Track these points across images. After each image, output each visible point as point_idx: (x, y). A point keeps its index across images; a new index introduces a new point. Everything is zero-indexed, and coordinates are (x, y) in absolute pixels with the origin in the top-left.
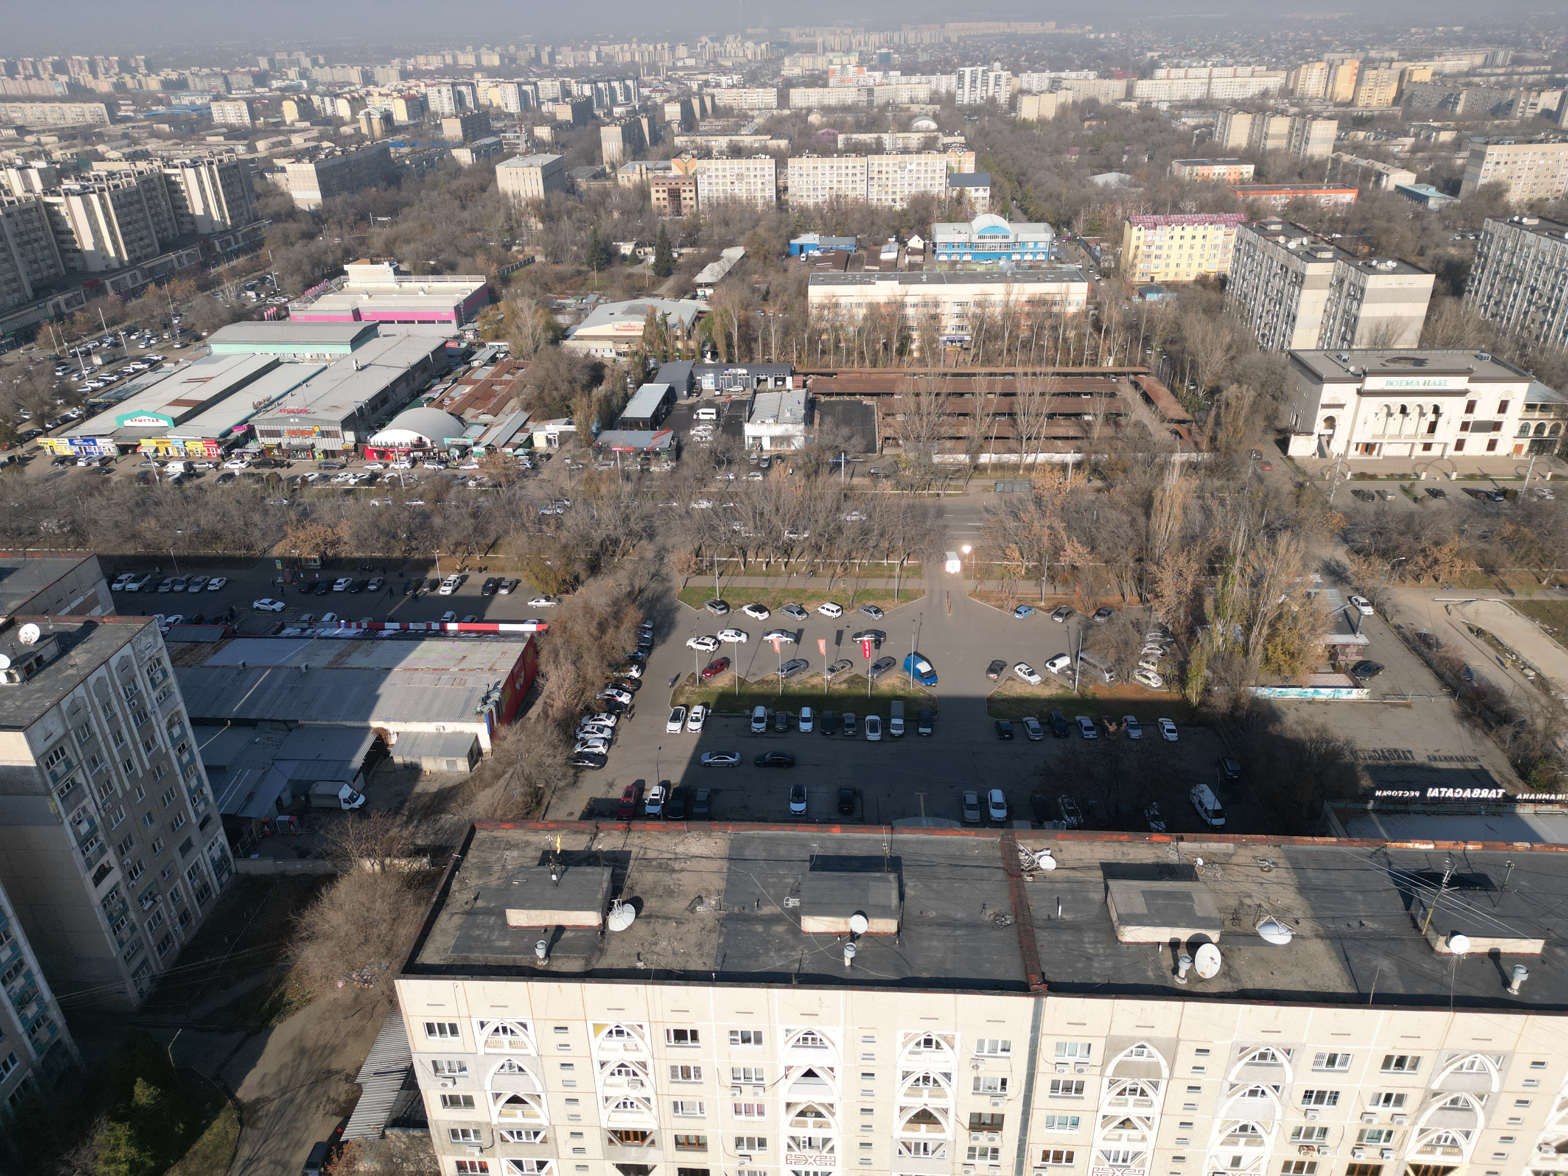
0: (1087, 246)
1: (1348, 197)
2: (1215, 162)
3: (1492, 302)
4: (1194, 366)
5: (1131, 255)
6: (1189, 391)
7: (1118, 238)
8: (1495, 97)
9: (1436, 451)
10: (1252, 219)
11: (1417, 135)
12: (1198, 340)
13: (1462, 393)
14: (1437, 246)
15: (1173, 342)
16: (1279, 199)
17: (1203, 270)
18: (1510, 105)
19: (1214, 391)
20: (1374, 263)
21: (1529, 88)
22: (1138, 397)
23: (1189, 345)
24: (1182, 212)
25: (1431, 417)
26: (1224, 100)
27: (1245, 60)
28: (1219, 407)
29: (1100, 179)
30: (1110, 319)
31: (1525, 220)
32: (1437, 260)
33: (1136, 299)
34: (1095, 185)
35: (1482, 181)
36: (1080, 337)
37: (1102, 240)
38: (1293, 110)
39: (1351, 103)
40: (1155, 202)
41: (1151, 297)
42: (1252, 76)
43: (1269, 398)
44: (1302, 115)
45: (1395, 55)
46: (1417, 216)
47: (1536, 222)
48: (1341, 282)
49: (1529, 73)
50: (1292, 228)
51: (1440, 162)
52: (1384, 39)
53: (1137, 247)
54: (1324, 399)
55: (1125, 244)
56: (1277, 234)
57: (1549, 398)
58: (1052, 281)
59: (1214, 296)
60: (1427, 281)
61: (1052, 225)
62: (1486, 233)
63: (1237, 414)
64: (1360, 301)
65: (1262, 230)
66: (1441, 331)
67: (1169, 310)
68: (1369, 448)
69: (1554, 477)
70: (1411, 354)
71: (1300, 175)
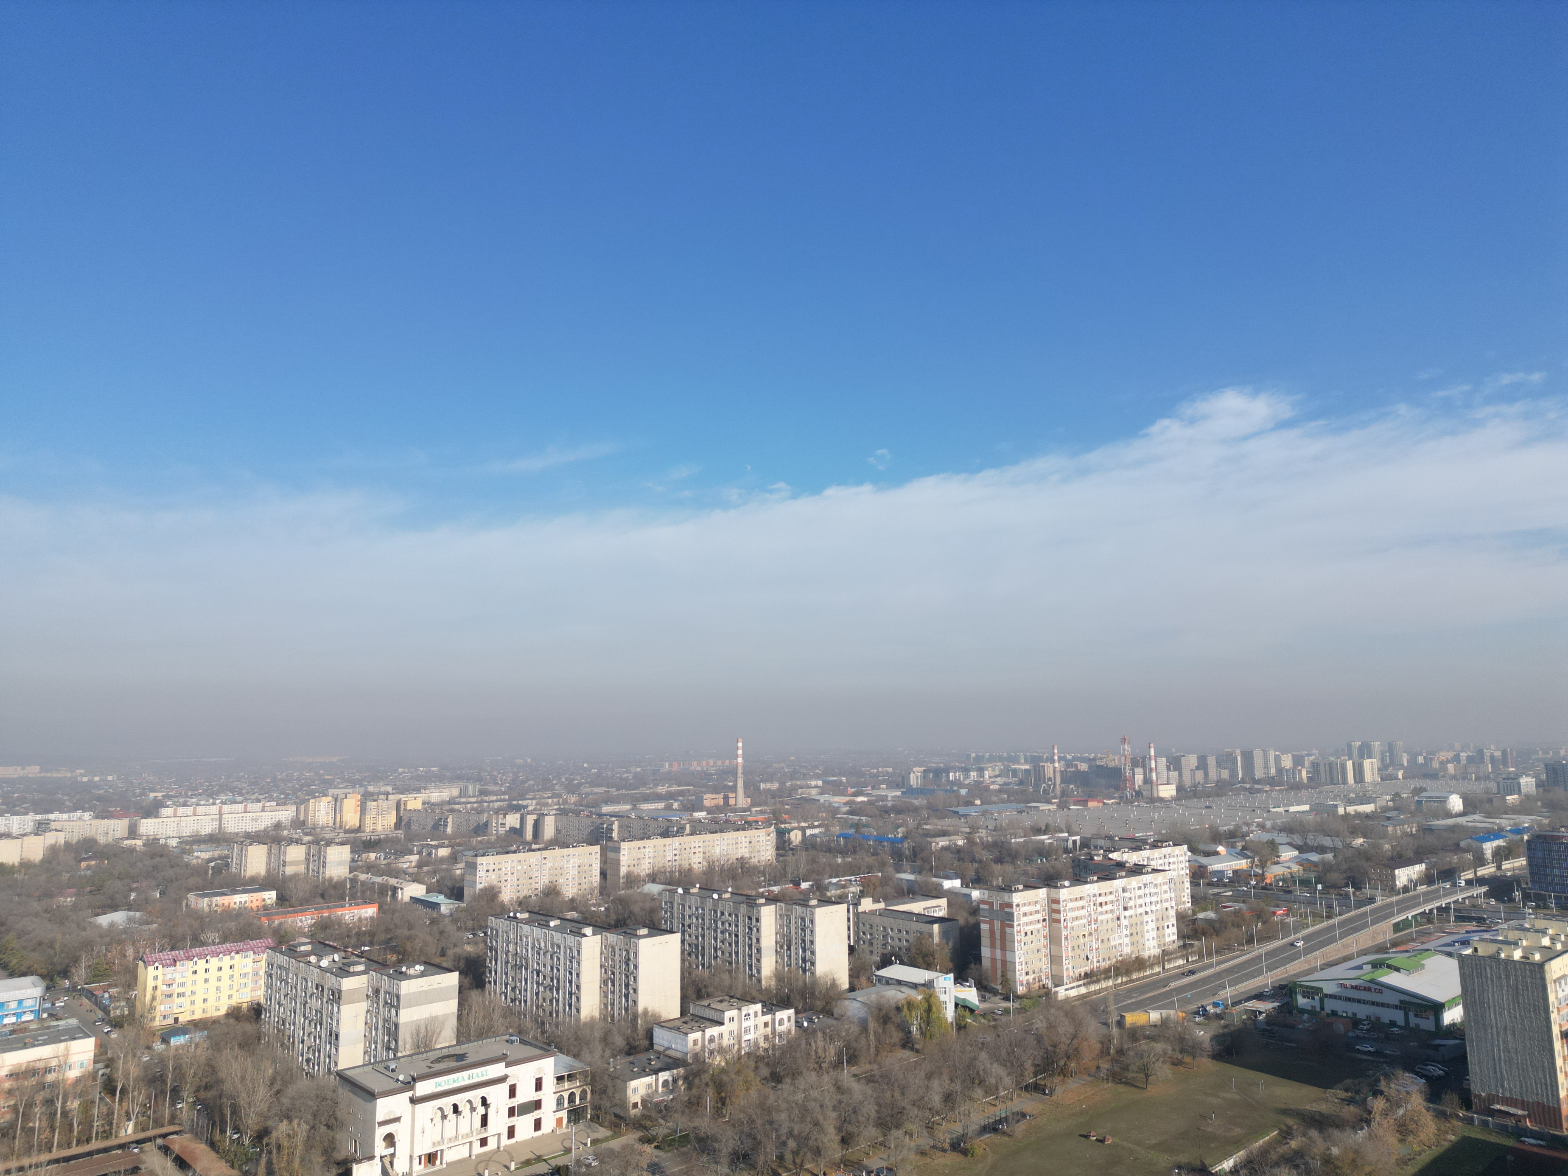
0: (90, 995)
1: (370, 911)
2: (235, 892)
3: (509, 988)
4: (235, 1110)
5: (148, 997)
6: (232, 1141)
7: (131, 980)
8: (474, 820)
9: (492, 1145)
10: (280, 943)
11: (420, 853)
12: (237, 1080)
13: (502, 1079)
14: (455, 946)
15: (207, 1087)
16: (305, 920)
17: (234, 1002)
18: (486, 825)
19: (262, 1134)
20: (404, 969)
21: (497, 812)
22: (169, 1164)
23: (227, 1087)
24: (203, 944)
25: (481, 1110)
26: (237, 834)
27: (254, 797)
28: (270, 1152)
29: (104, 920)
30: (127, 1076)
31: (518, 915)
32: (457, 958)
33: (159, 1046)
34: (99, 927)
35: (479, 886)
36: (87, 1106)
37: (110, 986)
38: (307, 838)
39: (359, 829)
40: (171, 937)
41: (177, 1041)
42: (263, 811)
43: (323, 1128)
44: (317, 842)
45: (389, 789)
46: (433, 921)
47: (526, 915)
48: (377, 991)
49: (495, 801)
50: (322, 947)
51: (443, 874)
52: (377, 778)
53: (155, 988)
54: (380, 1117)
55: (140, 986)
56: (309, 954)
57: (572, 1067)
58: (45, 1043)
59: (249, 1027)
60: (452, 979)
61: (43, 977)
62: (492, 929)
63: (291, 1155)
64: (397, 1008)
65: (292, 952)
66: (475, 1022)
67: (199, 1051)
68: (431, 1158)
69: (594, 1142)
70: (452, 1051)
71: (323, 896)
